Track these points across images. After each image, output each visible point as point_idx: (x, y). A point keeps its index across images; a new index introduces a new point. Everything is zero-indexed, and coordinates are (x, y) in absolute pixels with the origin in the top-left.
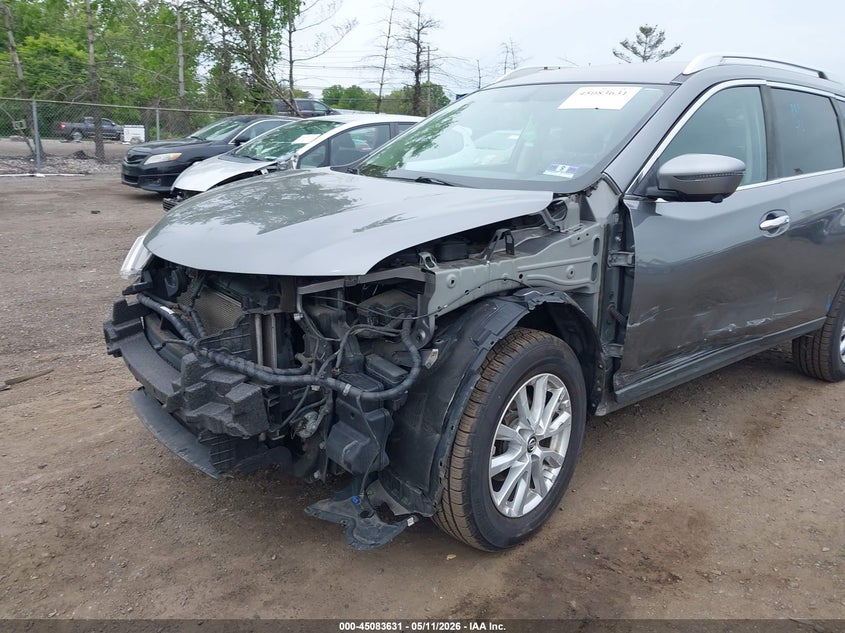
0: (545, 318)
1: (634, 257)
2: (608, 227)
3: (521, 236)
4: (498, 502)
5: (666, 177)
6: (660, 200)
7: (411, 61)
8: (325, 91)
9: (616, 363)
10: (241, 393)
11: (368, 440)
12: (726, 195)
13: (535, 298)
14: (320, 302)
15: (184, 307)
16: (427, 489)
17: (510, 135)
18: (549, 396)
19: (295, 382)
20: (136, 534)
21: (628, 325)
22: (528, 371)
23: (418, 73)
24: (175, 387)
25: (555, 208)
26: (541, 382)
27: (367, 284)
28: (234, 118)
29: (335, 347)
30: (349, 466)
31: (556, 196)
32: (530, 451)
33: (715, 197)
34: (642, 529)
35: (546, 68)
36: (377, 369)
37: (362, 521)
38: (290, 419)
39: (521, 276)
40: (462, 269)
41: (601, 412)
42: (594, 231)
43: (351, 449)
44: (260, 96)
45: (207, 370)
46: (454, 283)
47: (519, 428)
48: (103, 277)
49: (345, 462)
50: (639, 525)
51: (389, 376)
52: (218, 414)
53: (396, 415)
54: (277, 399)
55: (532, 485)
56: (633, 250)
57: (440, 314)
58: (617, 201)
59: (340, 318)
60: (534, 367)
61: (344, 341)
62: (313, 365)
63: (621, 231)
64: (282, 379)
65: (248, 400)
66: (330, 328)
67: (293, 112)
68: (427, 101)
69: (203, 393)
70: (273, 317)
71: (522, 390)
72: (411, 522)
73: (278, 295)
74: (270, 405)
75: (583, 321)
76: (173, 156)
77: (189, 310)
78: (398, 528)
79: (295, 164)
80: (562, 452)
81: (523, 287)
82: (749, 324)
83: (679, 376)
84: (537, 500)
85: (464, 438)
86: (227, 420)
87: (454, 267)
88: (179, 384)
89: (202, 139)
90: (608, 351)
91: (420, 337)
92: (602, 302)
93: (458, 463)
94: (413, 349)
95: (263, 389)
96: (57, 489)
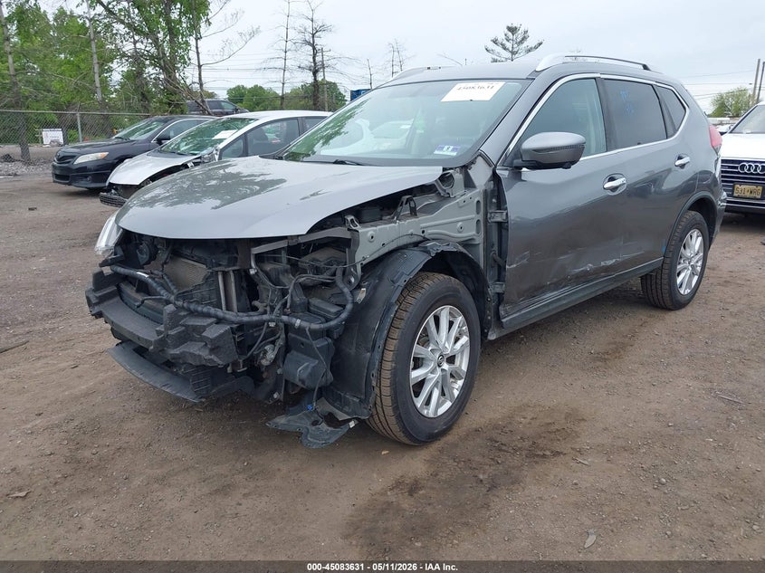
0: (443, 262)
1: (507, 214)
2: (485, 191)
3: (422, 202)
4: (419, 405)
5: (527, 151)
6: (524, 169)
7: (308, 61)
8: (230, 91)
9: (500, 297)
10: (214, 332)
11: (317, 362)
12: (574, 162)
13: (435, 248)
14: (268, 259)
15: (156, 272)
16: (363, 397)
17: (401, 125)
18: (451, 324)
19: (256, 321)
20: (131, 456)
21: (507, 267)
22: (434, 304)
23: (315, 73)
24: (159, 333)
25: (445, 178)
26: (445, 313)
27: (304, 244)
28: (153, 119)
29: (284, 293)
30: (303, 382)
31: (444, 169)
32: (439, 366)
33: (565, 165)
34: (530, 423)
35: (429, 68)
36: (318, 308)
37: (314, 428)
38: (254, 351)
39: (423, 232)
40: (379, 227)
41: (492, 336)
42: (476, 195)
43: (303, 369)
44: (173, 98)
45: (185, 316)
46: (373, 239)
47: (430, 348)
48: (53, 264)
49: (300, 380)
50: (528, 421)
51: (329, 312)
52: (197, 351)
53: (337, 342)
54: (242, 336)
55: (443, 394)
56: (506, 209)
57: (364, 263)
58: (491, 172)
59: (286, 271)
60: (438, 300)
61: (292, 287)
62: (268, 309)
63: (496, 194)
64: (246, 319)
65: (221, 336)
66: (279, 278)
67: (204, 112)
68: (324, 97)
69: (182, 335)
70: (232, 274)
71: (430, 319)
72: (352, 424)
73: (236, 255)
74: (237, 340)
75: (472, 264)
76: (100, 155)
77: (160, 273)
78: (342, 431)
79: (217, 157)
80: (464, 367)
81: (426, 240)
82: (603, 264)
83: (551, 307)
84: (448, 405)
85: (389, 356)
86: (205, 354)
87: (372, 226)
88: (163, 330)
89: (125, 139)
90: (494, 289)
91: (350, 282)
92: (487, 250)
93: (386, 374)
94: (346, 290)
95: (232, 328)
96: (56, 430)
